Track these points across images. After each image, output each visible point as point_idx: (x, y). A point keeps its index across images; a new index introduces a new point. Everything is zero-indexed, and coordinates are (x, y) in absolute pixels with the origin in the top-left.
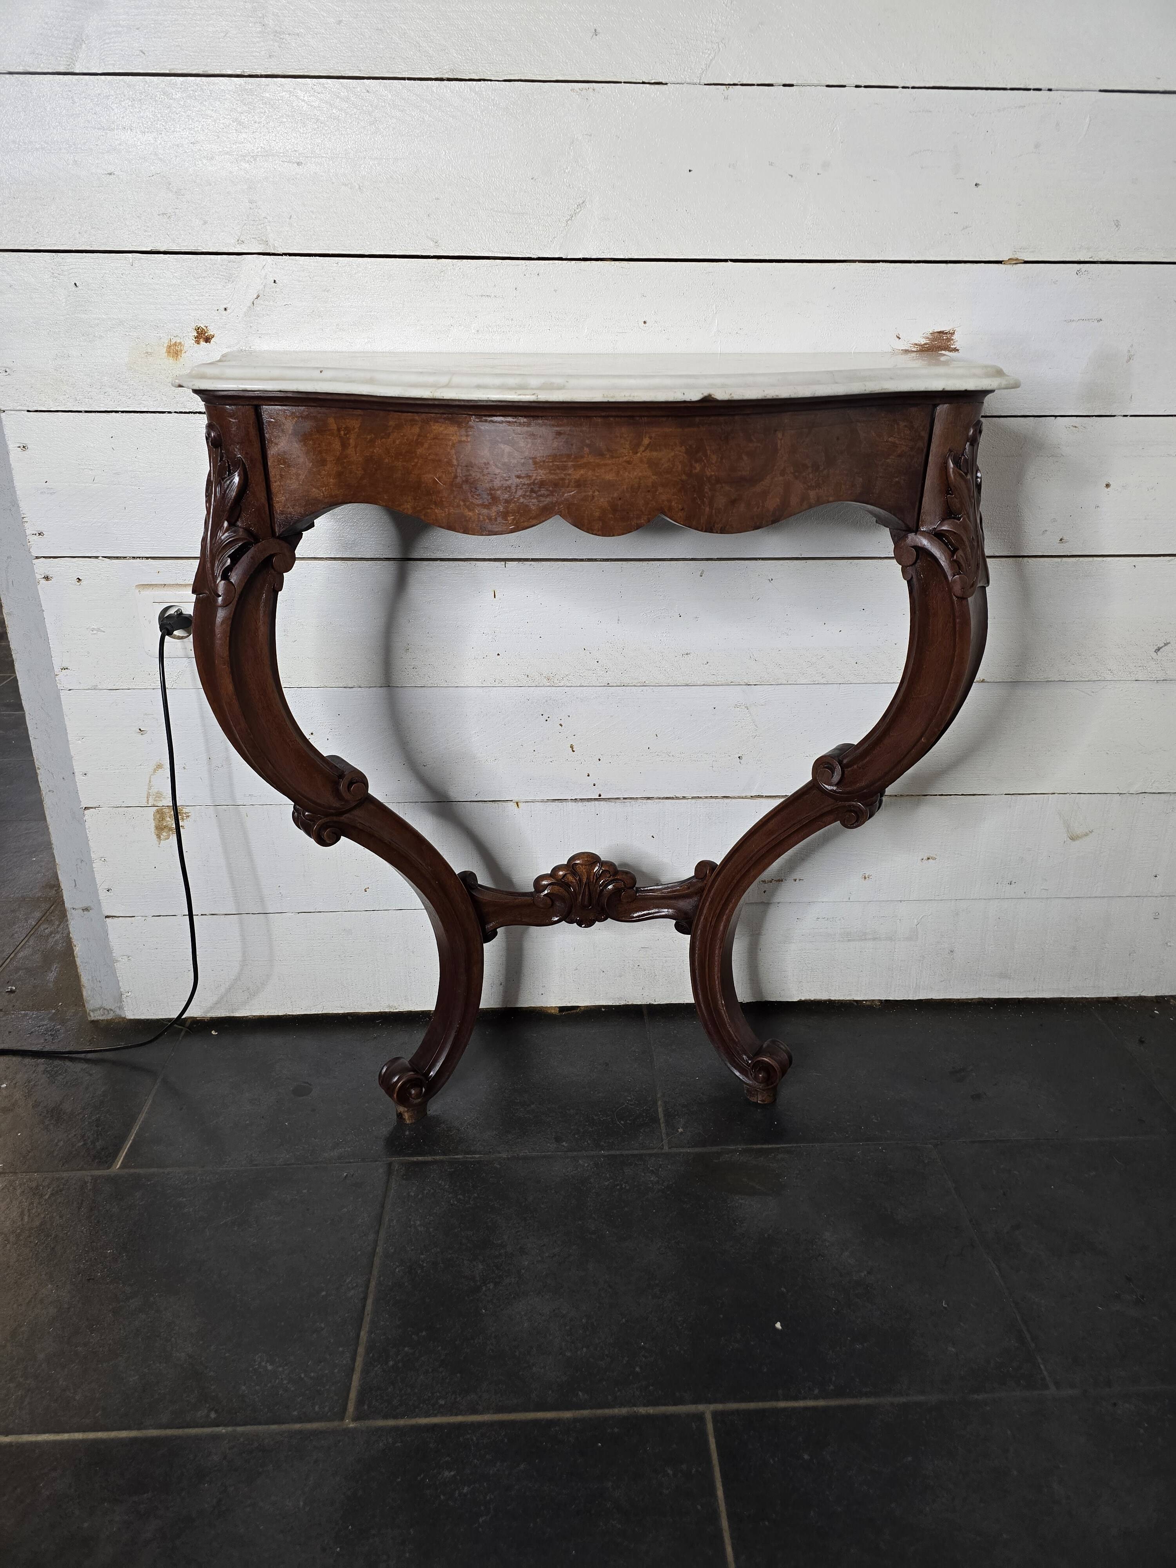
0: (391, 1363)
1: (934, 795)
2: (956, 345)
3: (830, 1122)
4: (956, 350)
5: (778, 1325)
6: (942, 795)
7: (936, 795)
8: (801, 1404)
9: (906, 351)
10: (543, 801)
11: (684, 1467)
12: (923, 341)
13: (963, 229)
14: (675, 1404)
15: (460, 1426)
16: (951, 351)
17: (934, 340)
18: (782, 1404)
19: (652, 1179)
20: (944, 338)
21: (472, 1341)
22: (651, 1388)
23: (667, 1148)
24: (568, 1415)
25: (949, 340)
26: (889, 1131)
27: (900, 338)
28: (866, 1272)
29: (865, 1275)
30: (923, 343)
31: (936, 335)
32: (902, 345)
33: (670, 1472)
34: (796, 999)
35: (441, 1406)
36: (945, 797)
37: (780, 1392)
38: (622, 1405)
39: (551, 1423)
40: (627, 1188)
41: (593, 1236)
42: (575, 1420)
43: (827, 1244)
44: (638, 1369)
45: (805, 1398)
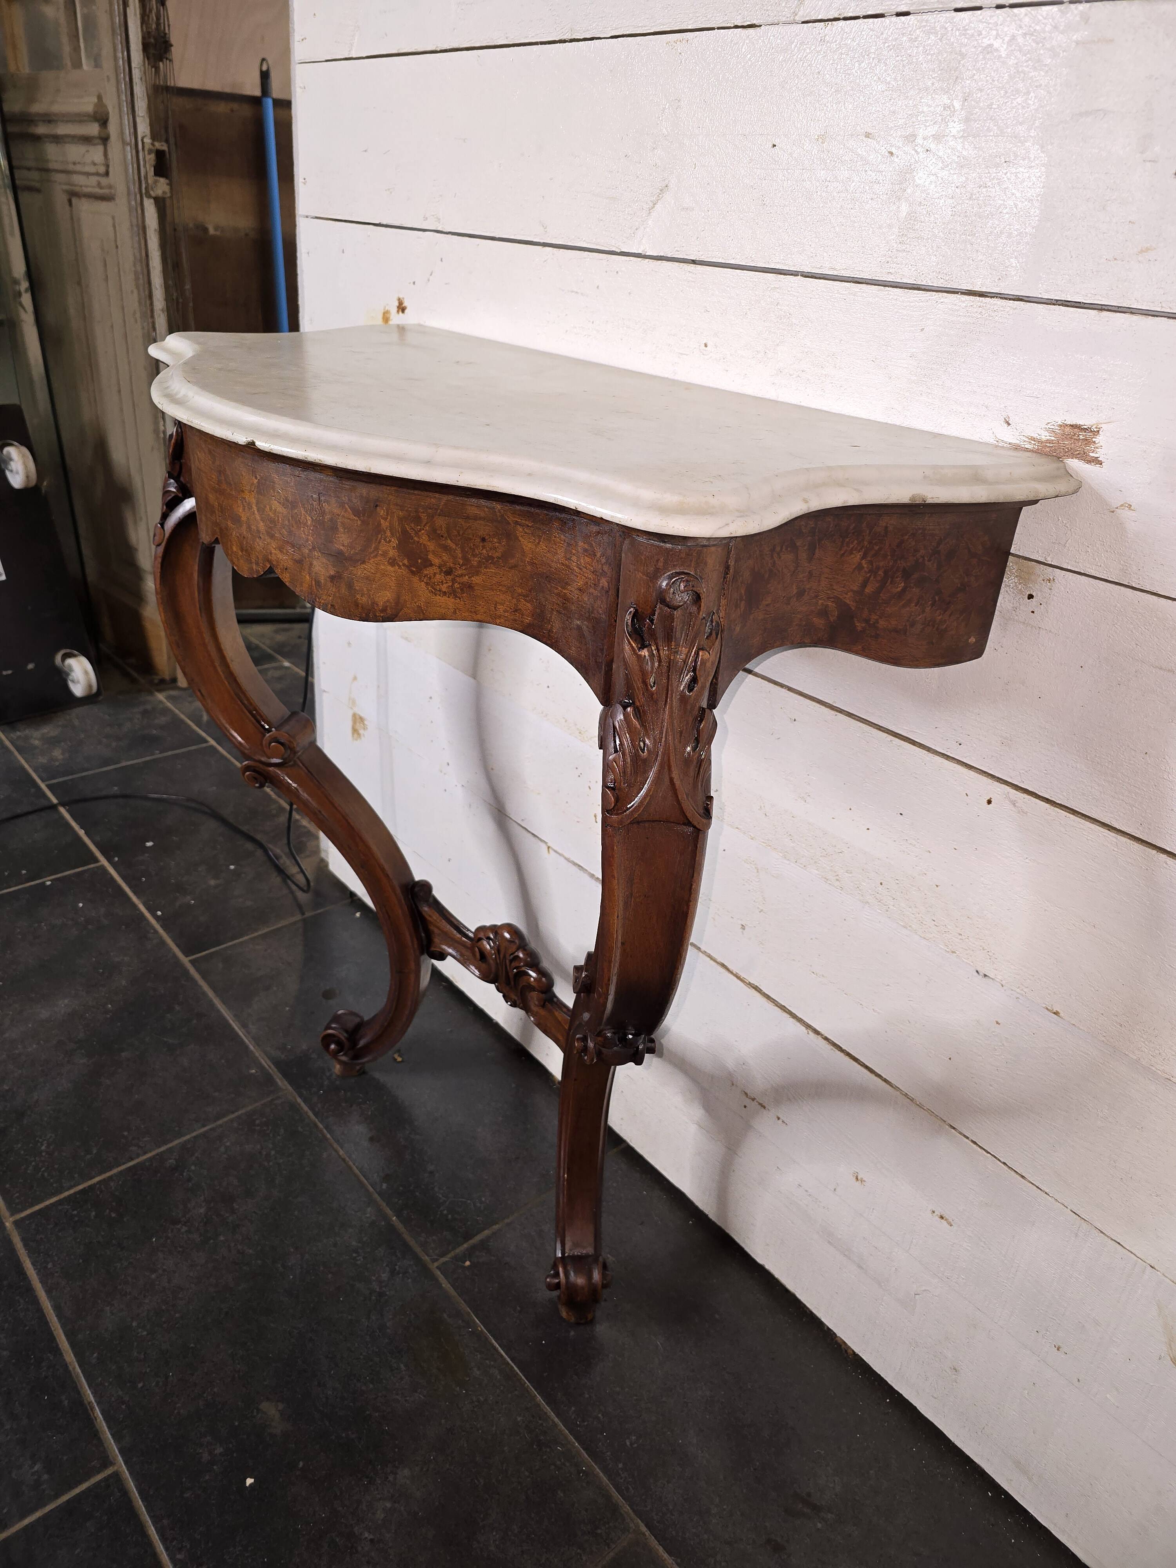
0: (75, 1212)
1: (965, 1136)
2: (1100, 454)
3: (587, 1396)
4: (1097, 462)
5: (249, 1481)
6: (975, 1143)
7: (967, 1138)
8: (160, 1547)
9: (1016, 448)
10: (568, 860)
11: (46, 1477)
12: (1045, 436)
13: (1142, 251)
14: (113, 1435)
15: (29, 1290)
16: (1089, 462)
17: (1065, 436)
18: (152, 1531)
19: (383, 1275)
20: (1081, 437)
21: (119, 1249)
22: (123, 1407)
23: (435, 1266)
24: (69, 1356)
25: (1088, 442)
26: (620, 1466)
27: (1009, 424)
28: (371, 1537)
29: (366, 1538)
30: (1044, 438)
31: (1067, 430)
32: (1009, 436)
33: (36, 1468)
34: (760, 1260)
35: (46, 1267)
36: (979, 1149)
37: (165, 1522)
38: (95, 1394)
39: (56, 1350)
40: (359, 1262)
41: (281, 1269)
42: (66, 1366)
43: (391, 1478)
44: (140, 1385)
45: (167, 1549)
